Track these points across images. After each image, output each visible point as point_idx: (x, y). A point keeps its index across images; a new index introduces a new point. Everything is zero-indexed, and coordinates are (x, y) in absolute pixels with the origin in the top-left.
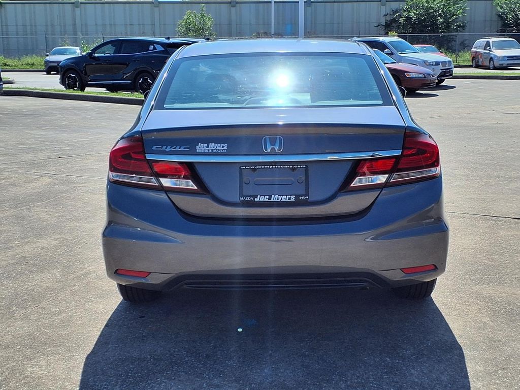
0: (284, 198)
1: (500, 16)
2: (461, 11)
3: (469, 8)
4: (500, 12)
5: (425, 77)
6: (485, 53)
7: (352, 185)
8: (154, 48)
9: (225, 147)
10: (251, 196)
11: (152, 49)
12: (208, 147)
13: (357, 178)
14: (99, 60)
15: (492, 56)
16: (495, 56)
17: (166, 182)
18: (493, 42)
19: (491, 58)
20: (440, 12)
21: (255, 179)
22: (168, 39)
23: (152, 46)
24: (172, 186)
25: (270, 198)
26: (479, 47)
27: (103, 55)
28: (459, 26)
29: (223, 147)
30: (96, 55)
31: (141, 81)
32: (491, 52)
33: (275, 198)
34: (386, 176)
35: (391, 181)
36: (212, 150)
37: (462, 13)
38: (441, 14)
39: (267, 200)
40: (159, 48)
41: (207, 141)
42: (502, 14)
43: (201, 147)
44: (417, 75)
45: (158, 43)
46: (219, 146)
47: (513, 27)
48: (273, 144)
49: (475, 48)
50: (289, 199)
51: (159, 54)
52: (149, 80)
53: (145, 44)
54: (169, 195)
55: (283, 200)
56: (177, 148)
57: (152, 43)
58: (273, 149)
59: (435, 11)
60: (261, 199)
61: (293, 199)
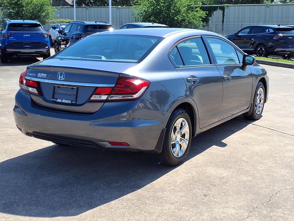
0: (67, 102)
7: (91, 99)
8: (269, 31)
10: (55, 99)
11: (267, 31)
12: (41, 75)
13: (94, 96)
14: (241, 37)
21: (59, 91)
22: (279, 25)
23: (268, 30)
24: (31, 91)
25: (62, 101)
27: (243, 34)
29: (45, 75)
30: (240, 34)
31: (259, 49)
33: (64, 101)
34: (107, 96)
35: (109, 99)
40: (271, 31)
45: (271, 28)
48: (61, 76)
50: (69, 102)
51: (271, 34)
52: (263, 49)
53: (264, 29)
54: (30, 95)
56: (33, 75)
57: (268, 28)
60: (59, 101)
61: (70, 102)
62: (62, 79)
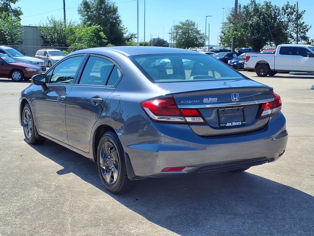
1: (42, 37)
2: (20, 33)
3: (23, 31)
4: (43, 34)
5: (37, 71)
6: (45, 58)
7: (262, 115)
9: (216, 100)
10: (224, 124)
12: (208, 100)
13: (263, 112)
15: (50, 60)
16: (52, 60)
17: (189, 119)
18: (49, 52)
19: (49, 61)
20: (7, 33)
21: (224, 115)
24: (192, 121)
25: (232, 124)
26: (41, 54)
28: (20, 42)
29: (215, 99)
32: (48, 58)
33: (234, 124)
35: (272, 112)
36: (211, 101)
37: (20, 34)
38: (7, 34)
39: (231, 125)
41: (208, 97)
42: (44, 36)
43: (205, 100)
44: (33, 70)
46: (214, 99)
47: (51, 43)
48: (235, 97)
49: (37, 55)
50: (239, 124)
54: (190, 126)
55: (237, 124)
56: (194, 101)
58: (236, 100)
59: (5, 32)
60: (229, 124)
61: (241, 124)
62: (237, 100)
